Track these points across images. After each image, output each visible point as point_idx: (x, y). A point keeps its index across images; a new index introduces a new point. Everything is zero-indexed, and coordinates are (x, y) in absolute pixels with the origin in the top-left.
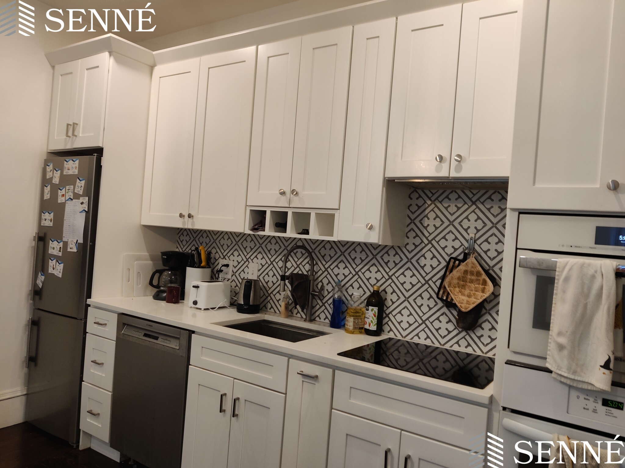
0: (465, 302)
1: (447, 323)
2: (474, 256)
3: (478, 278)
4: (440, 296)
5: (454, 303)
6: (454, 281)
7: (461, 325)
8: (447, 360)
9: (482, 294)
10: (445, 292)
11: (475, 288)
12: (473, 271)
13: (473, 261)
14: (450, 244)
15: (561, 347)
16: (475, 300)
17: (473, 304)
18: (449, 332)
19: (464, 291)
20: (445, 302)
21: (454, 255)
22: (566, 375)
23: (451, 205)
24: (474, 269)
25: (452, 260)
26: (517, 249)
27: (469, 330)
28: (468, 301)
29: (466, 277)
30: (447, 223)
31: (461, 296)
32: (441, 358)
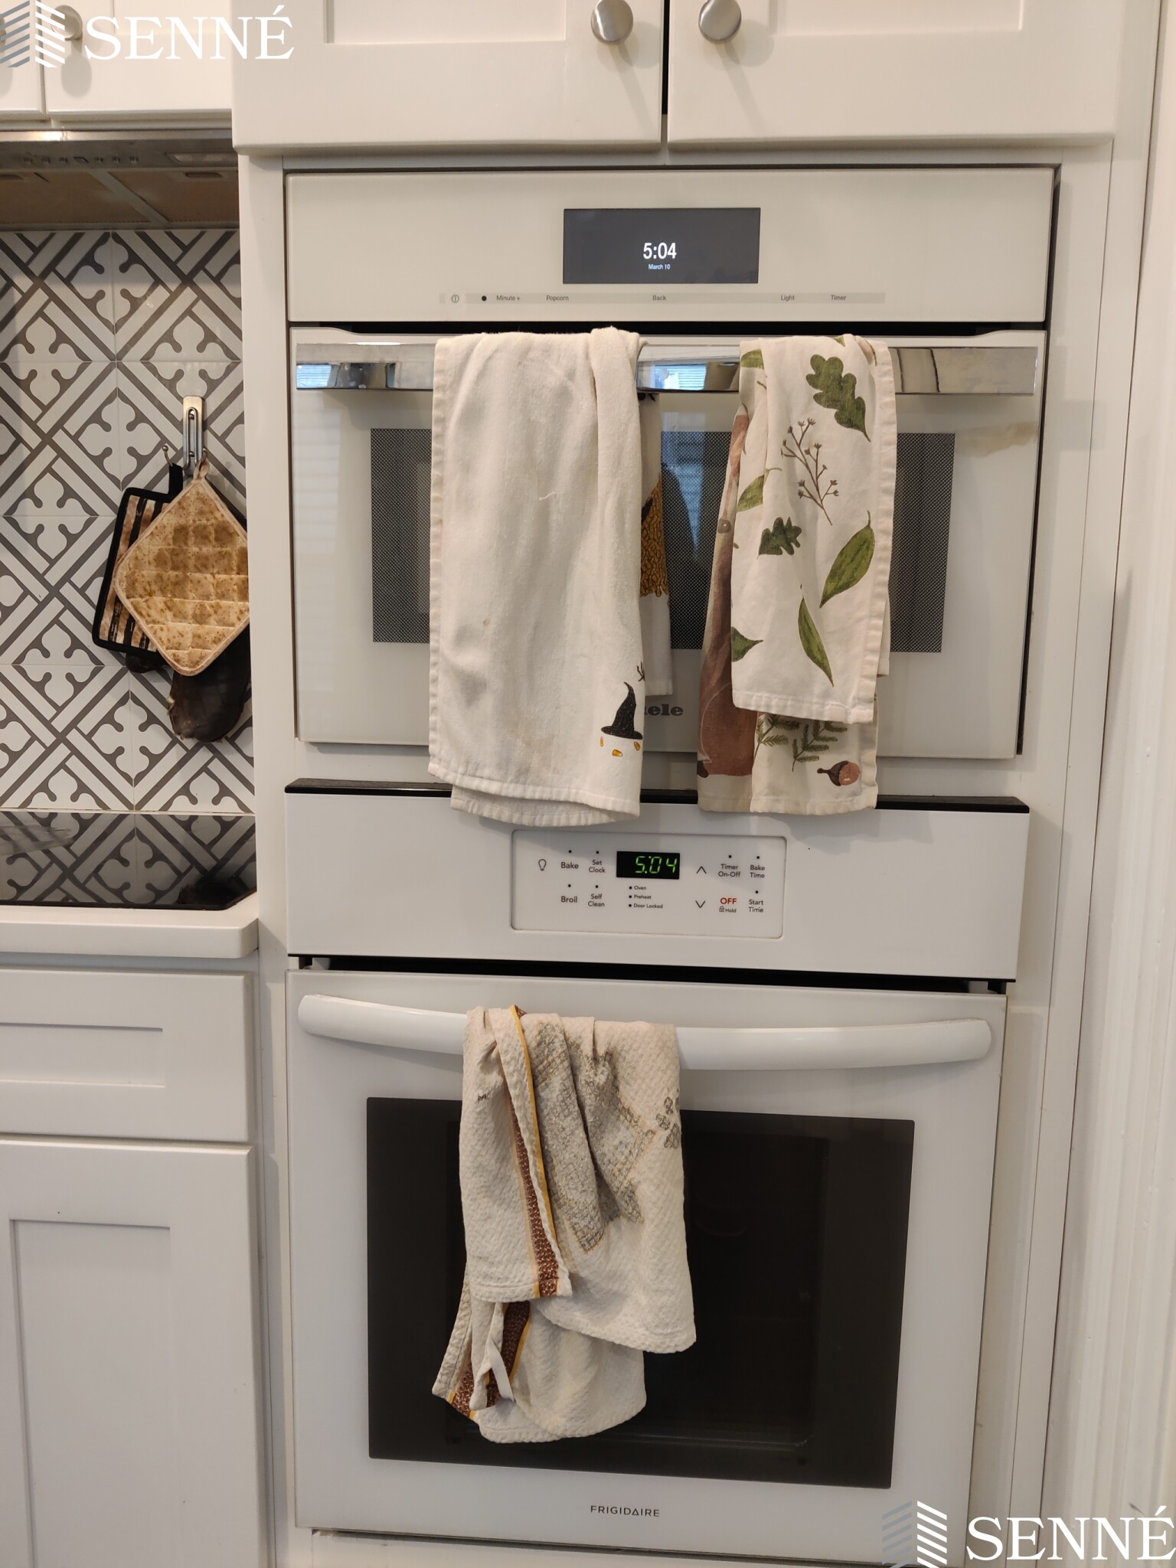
0: (188, 640)
1: (143, 727)
2: (203, 474)
3: (224, 549)
4: (104, 635)
5: (154, 650)
6: (144, 573)
7: (186, 724)
8: (158, 856)
9: (242, 603)
10: (118, 616)
11: (218, 585)
12: (205, 527)
13: (201, 491)
14: (119, 439)
15: (471, 687)
16: (220, 628)
17: (214, 642)
18: (154, 759)
19: (183, 603)
20: (124, 655)
21: (139, 482)
22: (493, 788)
23: (108, 289)
24: (208, 520)
25: (132, 497)
26: (290, 325)
27: (218, 739)
28: (199, 637)
29: (185, 552)
30: (99, 362)
31: (172, 621)
32: (138, 853)
